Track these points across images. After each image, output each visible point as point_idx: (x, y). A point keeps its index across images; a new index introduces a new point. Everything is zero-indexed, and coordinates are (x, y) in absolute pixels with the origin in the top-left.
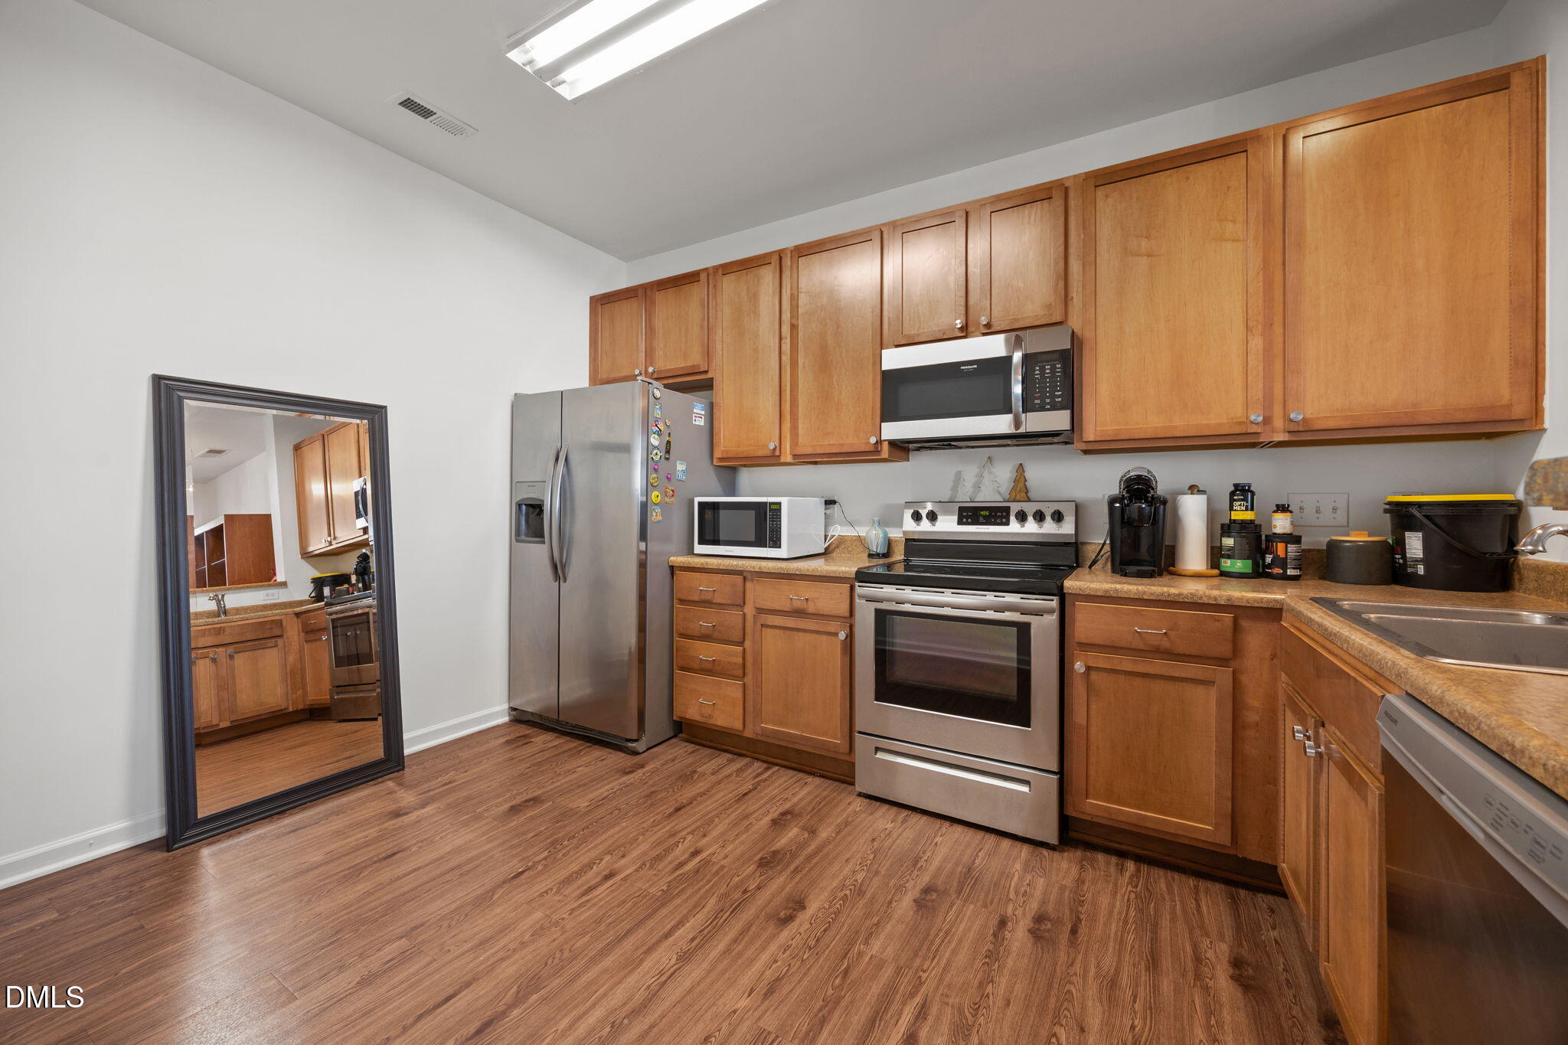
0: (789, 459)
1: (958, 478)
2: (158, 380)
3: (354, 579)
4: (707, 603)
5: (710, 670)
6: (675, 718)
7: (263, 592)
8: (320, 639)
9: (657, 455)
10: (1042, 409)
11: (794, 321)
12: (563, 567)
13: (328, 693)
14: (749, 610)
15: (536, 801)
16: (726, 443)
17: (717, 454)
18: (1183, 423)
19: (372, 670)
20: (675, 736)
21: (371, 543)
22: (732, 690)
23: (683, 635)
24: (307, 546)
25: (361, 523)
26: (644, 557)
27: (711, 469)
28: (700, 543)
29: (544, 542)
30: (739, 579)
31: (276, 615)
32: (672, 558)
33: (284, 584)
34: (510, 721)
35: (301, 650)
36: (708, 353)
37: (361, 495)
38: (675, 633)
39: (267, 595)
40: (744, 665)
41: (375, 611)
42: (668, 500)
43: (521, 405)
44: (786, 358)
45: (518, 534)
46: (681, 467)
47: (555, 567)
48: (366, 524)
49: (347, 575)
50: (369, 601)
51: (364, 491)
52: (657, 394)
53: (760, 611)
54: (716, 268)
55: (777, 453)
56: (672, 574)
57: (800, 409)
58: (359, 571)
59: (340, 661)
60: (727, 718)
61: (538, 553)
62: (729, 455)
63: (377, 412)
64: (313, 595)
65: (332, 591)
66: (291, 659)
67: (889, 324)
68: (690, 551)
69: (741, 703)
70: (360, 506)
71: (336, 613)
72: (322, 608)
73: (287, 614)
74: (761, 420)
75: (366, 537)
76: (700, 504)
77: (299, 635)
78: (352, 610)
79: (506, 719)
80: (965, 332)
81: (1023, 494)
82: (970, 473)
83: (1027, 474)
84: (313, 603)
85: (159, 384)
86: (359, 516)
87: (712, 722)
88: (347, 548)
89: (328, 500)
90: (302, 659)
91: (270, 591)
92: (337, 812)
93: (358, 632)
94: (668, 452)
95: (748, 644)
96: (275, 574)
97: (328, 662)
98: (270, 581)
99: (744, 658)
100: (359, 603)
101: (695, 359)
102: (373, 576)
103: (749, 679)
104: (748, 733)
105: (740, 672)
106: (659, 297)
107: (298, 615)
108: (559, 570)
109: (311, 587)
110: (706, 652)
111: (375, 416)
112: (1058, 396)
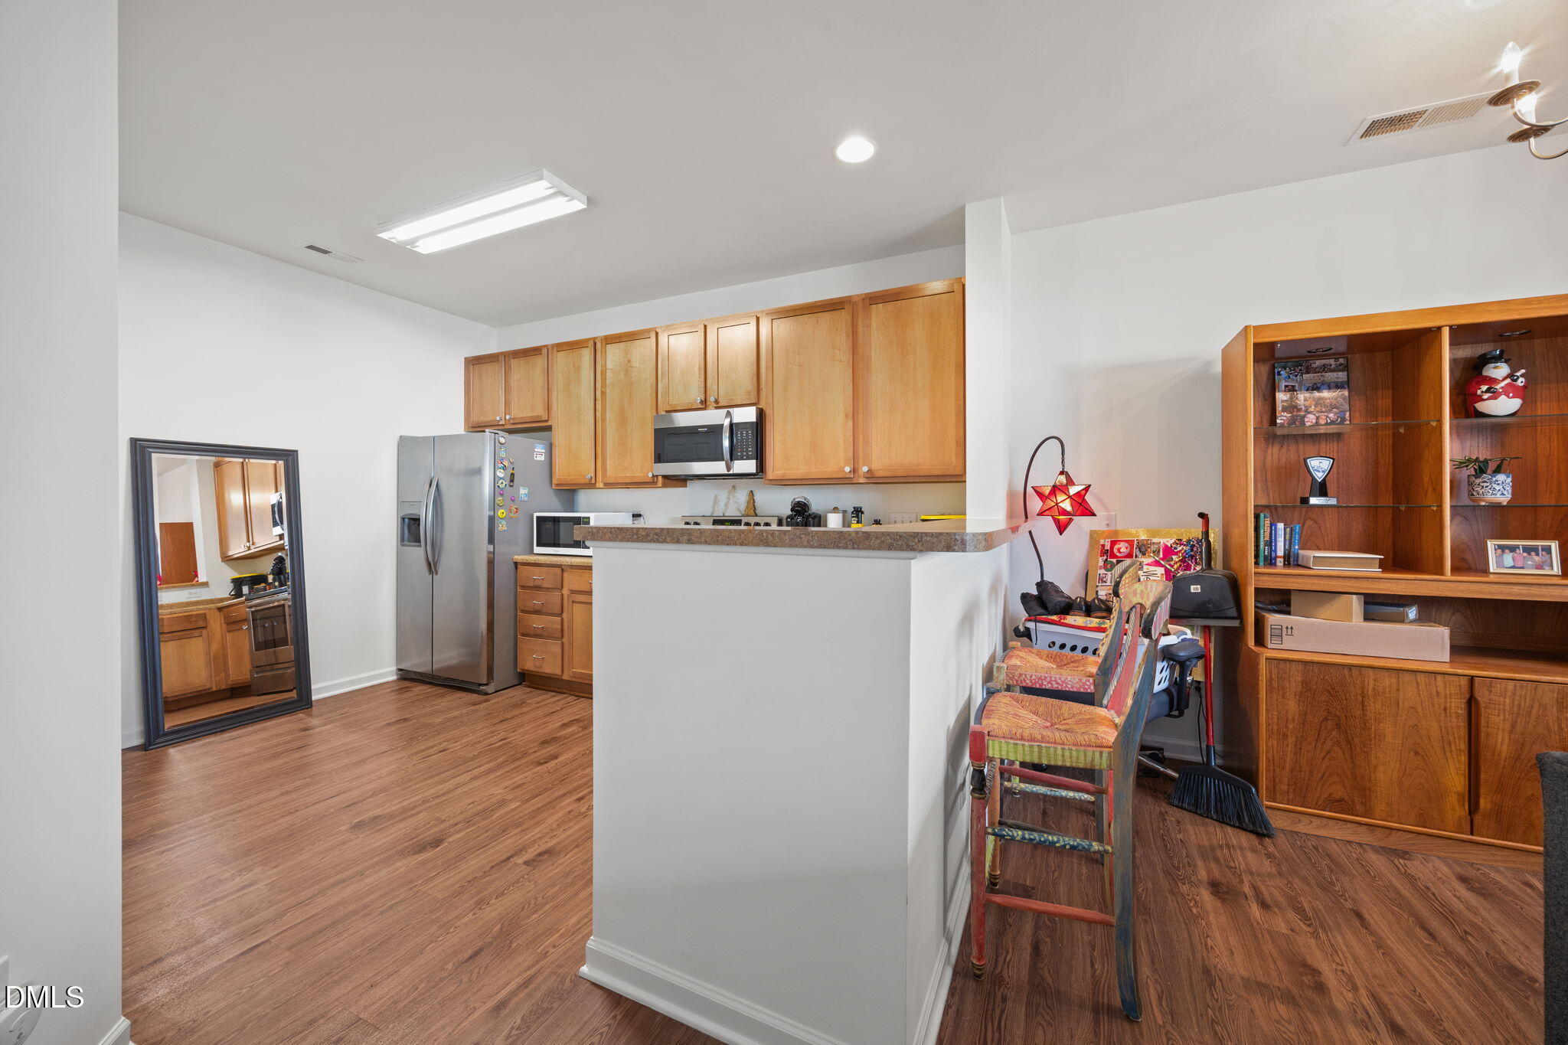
0: (601, 485)
1: (716, 500)
2: (134, 442)
3: (270, 578)
4: (538, 588)
5: (539, 635)
6: (518, 670)
7: (186, 591)
8: (242, 629)
9: (502, 484)
10: (742, 459)
11: (603, 390)
12: (435, 564)
13: (248, 672)
14: (565, 592)
15: (405, 720)
16: (560, 473)
17: (555, 481)
18: (816, 471)
19: (287, 652)
20: (520, 684)
21: (286, 548)
22: (554, 647)
23: (523, 611)
24: (227, 551)
25: (278, 530)
26: (492, 556)
27: (552, 493)
28: (537, 546)
29: (420, 546)
30: (558, 571)
31: (201, 609)
32: (516, 557)
33: (206, 584)
34: (398, 679)
35: (223, 641)
36: (548, 408)
37: (277, 509)
38: (519, 611)
39: (190, 594)
40: (562, 630)
41: (290, 603)
42: (512, 515)
43: (406, 445)
44: (599, 414)
45: (402, 540)
46: (523, 491)
47: (429, 564)
48: (281, 532)
49: (264, 576)
50: (285, 595)
51: (280, 504)
52: (502, 440)
53: (573, 592)
54: (553, 346)
55: (593, 482)
56: (516, 568)
57: (608, 451)
58: (275, 572)
59: (259, 646)
60: (551, 668)
61: (417, 554)
62: (562, 482)
63: (290, 455)
64: (233, 593)
65: (251, 589)
66: (214, 647)
67: (662, 395)
68: (531, 552)
69: (560, 657)
70: (277, 516)
71: (255, 606)
72: (243, 603)
73: (210, 609)
74: (583, 457)
75: (282, 542)
76: (538, 518)
77: (221, 627)
78: (269, 603)
79: (395, 678)
80: (704, 405)
81: (752, 512)
82: (723, 496)
83: (756, 498)
84: (233, 599)
85: (136, 443)
86: (275, 524)
87: (541, 671)
88: (264, 552)
89: (247, 510)
90: (224, 647)
91: (193, 591)
92: (263, 730)
93: (275, 624)
94: (512, 481)
95: (565, 615)
96: (197, 576)
97: (248, 647)
98: (193, 581)
99: (562, 625)
100: (276, 597)
101: (539, 411)
102: (288, 575)
103: (565, 640)
104: (565, 677)
105: (559, 635)
106: (514, 363)
107: (220, 609)
108: (432, 566)
109: (231, 586)
110: (537, 622)
111: (289, 458)
112: (750, 451)
